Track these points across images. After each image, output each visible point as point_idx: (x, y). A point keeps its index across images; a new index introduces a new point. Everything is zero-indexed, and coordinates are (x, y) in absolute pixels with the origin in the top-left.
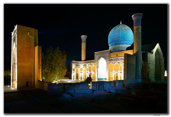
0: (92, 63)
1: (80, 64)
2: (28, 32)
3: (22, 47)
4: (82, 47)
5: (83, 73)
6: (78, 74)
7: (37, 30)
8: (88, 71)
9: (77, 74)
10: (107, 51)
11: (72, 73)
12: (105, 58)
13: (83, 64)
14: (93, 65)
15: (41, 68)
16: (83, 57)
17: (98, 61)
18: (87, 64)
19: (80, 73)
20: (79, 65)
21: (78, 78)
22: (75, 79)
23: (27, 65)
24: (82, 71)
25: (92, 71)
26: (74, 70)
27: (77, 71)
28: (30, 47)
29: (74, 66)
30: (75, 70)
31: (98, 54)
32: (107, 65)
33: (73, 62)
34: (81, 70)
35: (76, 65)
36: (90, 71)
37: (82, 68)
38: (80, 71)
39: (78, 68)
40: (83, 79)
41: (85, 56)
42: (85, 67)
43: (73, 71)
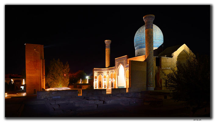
0: (113, 70)
1: (103, 71)
2: (35, 48)
3: (30, 61)
4: (106, 52)
5: (106, 81)
6: (102, 82)
7: (43, 46)
8: (111, 79)
9: (100, 82)
10: (124, 57)
11: (94, 81)
12: (123, 65)
13: (107, 71)
14: (114, 72)
15: (44, 77)
16: (107, 64)
17: (118, 67)
18: (110, 71)
19: (104, 81)
20: (102, 73)
21: (102, 86)
22: (97, 87)
23: (34, 76)
24: (106, 79)
25: (113, 79)
26: (96, 78)
27: (100, 79)
28: (37, 61)
29: (96, 74)
30: (98, 78)
31: (118, 60)
32: (125, 72)
33: (95, 70)
34: (105, 77)
35: (98, 73)
36: (112, 78)
37: (106, 75)
38: (104, 79)
39: (101, 76)
40: (106, 87)
41: (109, 63)
42: (108, 74)
43: (94, 79)
